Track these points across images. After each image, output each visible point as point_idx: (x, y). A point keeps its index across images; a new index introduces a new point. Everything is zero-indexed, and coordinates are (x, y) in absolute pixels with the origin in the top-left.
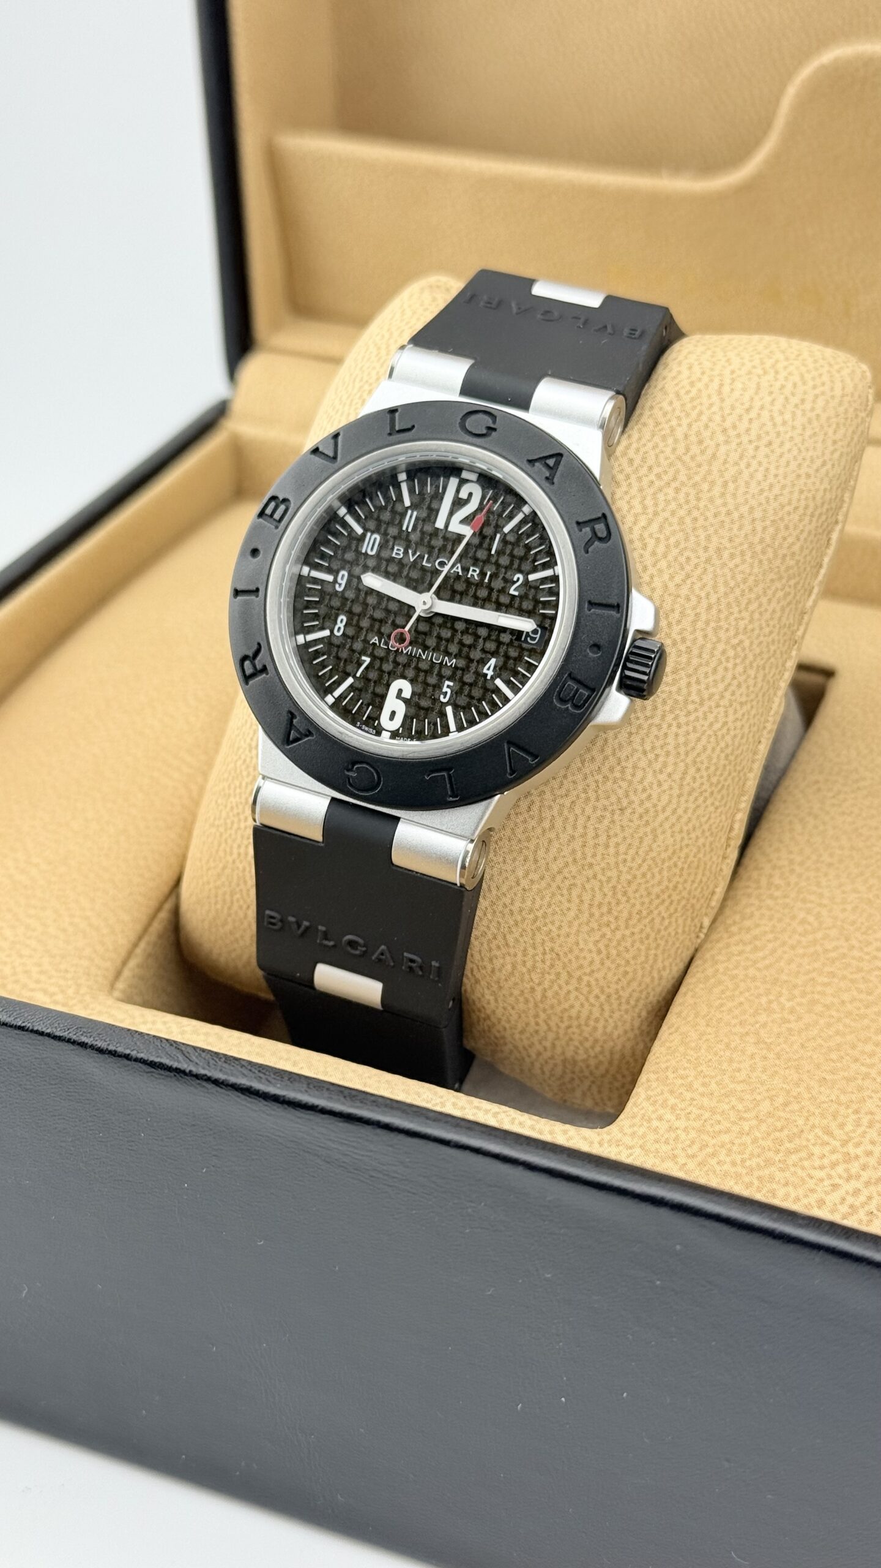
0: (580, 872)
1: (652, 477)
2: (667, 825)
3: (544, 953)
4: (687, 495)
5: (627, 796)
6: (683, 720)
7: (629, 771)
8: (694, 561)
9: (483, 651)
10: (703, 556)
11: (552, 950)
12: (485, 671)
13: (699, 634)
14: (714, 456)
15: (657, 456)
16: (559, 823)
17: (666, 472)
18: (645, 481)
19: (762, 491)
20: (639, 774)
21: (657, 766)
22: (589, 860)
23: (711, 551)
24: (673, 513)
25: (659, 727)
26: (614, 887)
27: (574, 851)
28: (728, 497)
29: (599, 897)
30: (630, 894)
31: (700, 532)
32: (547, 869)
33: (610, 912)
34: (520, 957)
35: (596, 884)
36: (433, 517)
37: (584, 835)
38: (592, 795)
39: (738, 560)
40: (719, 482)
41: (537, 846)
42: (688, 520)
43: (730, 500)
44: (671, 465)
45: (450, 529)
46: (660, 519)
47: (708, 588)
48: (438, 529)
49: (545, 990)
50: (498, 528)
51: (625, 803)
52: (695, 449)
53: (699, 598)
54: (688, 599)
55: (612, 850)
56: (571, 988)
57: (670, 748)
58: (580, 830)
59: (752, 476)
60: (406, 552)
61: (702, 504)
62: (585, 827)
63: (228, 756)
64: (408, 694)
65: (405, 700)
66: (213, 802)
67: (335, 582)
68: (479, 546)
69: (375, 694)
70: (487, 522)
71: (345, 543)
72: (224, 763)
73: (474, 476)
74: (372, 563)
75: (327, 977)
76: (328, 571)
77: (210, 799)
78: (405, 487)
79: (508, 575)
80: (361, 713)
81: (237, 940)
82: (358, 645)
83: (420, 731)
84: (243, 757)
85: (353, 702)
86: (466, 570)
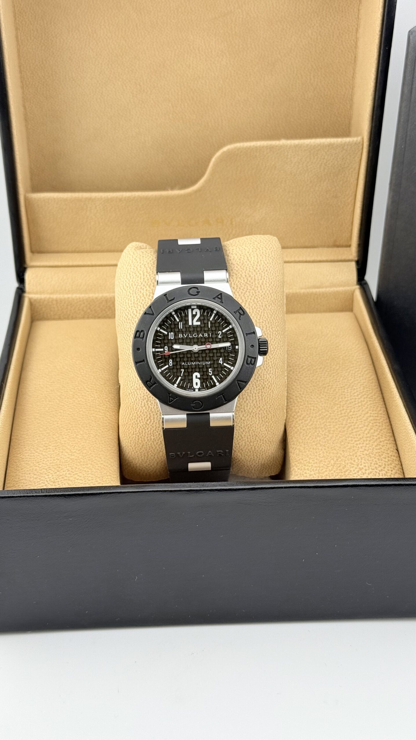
0: (257, 410)
1: (241, 291)
2: (275, 388)
3: (253, 436)
5: (264, 383)
6: (271, 357)
7: (262, 376)
8: (261, 311)
9: (217, 356)
10: (263, 309)
11: (255, 434)
12: (220, 362)
13: (268, 331)
14: (255, 279)
15: (240, 284)
16: (248, 398)
18: (240, 292)
19: (270, 285)
20: (265, 376)
21: (269, 372)
22: (259, 405)
23: (264, 307)
24: (251, 299)
25: (266, 361)
26: (266, 411)
27: (254, 404)
28: (263, 289)
29: (263, 414)
30: (271, 411)
32: (248, 412)
33: (267, 418)
34: (246, 440)
35: (262, 411)
36: (187, 323)
37: (256, 399)
38: (255, 386)
39: (271, 307)
40: (259, 286)
42: (255, 300)
45: (194, 324)
46: (248, 302)
48: (190, 326)
49: (255, 447)
50: (208, 320)
51: (264, 385)
52: (249, 279)
53: (265, 321)
54: (263, 322)
55: (264, 400)
56: (261, 443)
57: (271, 366)
58: (254, 398)
59: (266, 281)
60: (183, 335)
62: (255, 396)
63: (131, 412)
64: (199, 376)
65: (199, 378)
66: (131, 427)
67: (164, 350)
68: (204, 327)
69: (189, 379)
70: (204, 319)
71: (163, 338)
72: (130, 414)
73: (195, 307)
74: (173, 341)
75: (193, 466)
76: (161, 348)
77: (128, 426)
78: (175, 316)
79: (216, 333)
80: (186, 386)
81: (151, 466)
82: (178, 367)
83: (207, 386)
84: (140, 410)
85: (183, 384)
86: (203, 335)
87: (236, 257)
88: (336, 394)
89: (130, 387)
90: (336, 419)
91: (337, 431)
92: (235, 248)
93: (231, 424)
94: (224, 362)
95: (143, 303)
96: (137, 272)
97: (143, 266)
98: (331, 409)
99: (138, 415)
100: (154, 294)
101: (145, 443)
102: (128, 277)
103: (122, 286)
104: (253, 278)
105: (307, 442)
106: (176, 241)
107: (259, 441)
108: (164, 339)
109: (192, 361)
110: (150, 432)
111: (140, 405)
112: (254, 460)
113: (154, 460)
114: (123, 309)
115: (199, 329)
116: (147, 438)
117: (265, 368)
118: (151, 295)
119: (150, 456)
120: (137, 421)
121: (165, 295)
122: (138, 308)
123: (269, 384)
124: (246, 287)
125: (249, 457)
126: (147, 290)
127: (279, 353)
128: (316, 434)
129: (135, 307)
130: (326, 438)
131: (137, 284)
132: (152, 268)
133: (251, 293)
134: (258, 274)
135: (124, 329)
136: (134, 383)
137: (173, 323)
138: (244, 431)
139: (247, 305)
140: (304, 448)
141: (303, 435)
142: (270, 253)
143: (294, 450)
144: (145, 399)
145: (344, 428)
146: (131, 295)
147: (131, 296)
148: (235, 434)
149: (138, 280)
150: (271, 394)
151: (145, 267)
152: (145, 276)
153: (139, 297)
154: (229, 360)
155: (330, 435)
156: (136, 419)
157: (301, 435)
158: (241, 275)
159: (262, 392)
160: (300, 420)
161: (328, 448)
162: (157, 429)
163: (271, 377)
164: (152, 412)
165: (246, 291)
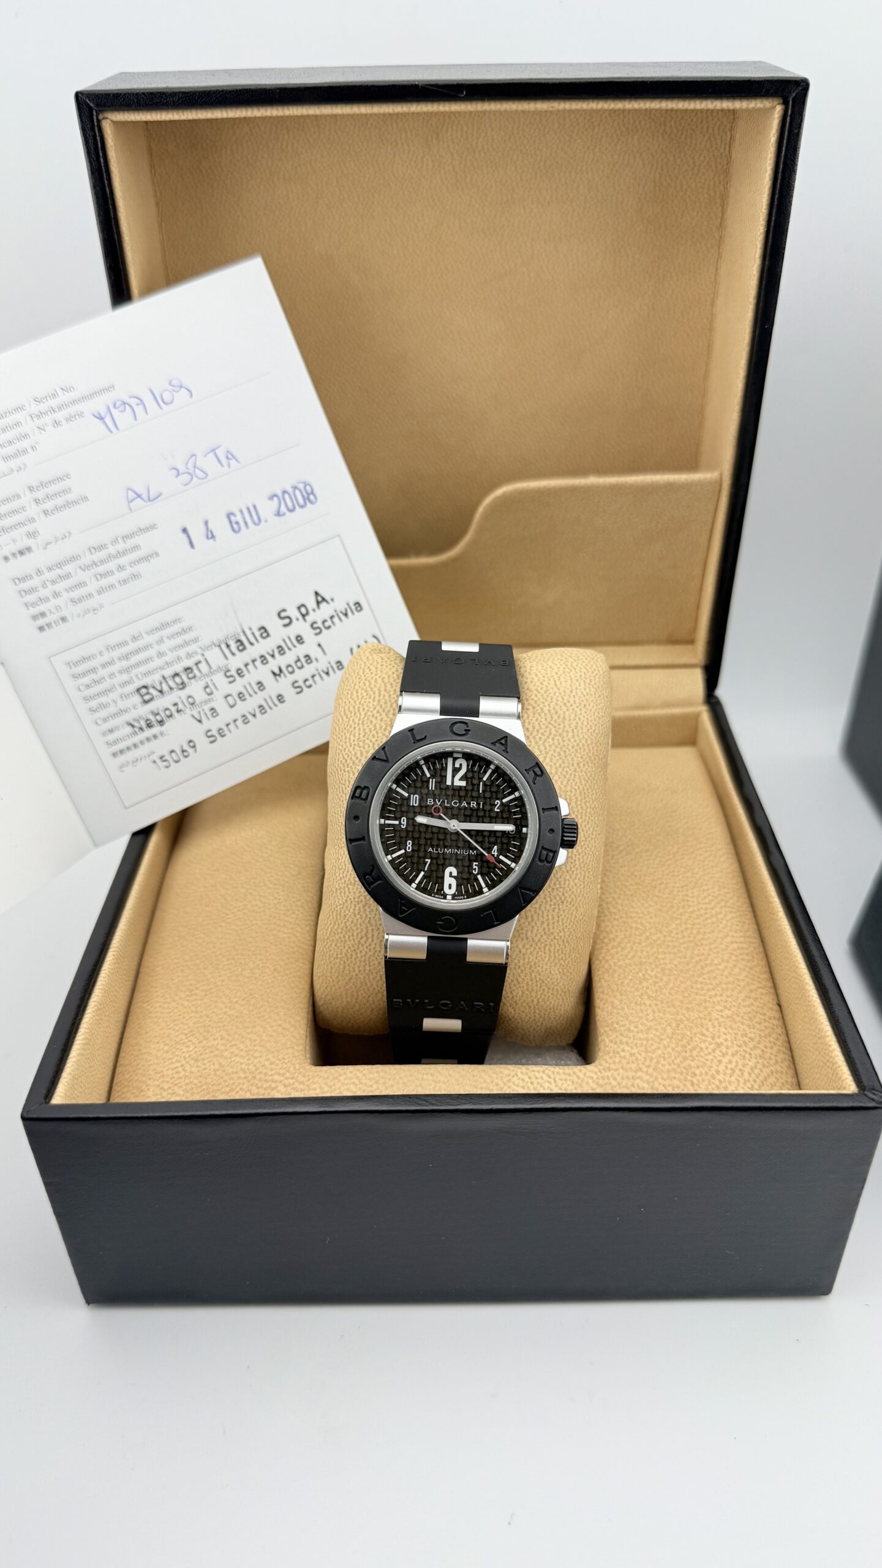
0: (548, 938)
1: (540, 735)
3: (537, 982)
4: (558, 740)
5: (563, 894)
6: (580, 851)
7: (562, 883)
8: (570, 772)
9: (490, 844)
11: (540, 979)
12: (493, 853)
13: (579, 807)
14: (564, 718)
15: (539, 724)
16: (535, 918)
17: (545, 731)
18: (537, 739)
19: (588, 730)
20: (567, 883)
21: (573, 877)
22: (552, 931)
23: (575, 765)
24: (554, 751)
25: (571, 857)
26: (563, 941)
27: (544, 929)
28: (576, 736)
31: (568, 757)
32: (533, 941)
34: (525, 987)
35: (555, 941)
36: (444, 781)
37: (548, 920)
38: (548, 899)
39: (586, 766)
40: (570, 730)
41: (527, 931)
42: (562, 753)
43: (577, 738)
44: (547, 727)
45: (455, 784)
46: (549, 755)
47: (578, 784)
48: (448, 786)
49: (538, 999)
50: (480, 779)
51: (563, 898)
52: (555, 717)
53: (575, 789)
54: (571, 792)
57: (577, 866)
58: (546, 917)
59: (582, 724)
60: (434, 801)
62: (547, 916)
63: (337, 919)
64: (455, 873)
65: (454, 877)
66: (333, 946)
67: (400, 824)
68: (472, 790)
69: (437, 877)
70: (472, 778)
71: (400, 803)
72: (335, 924)
73: (460, 755)
74: (418, 810)
75: (430, 1024)
76: (395, 819)
77: (329, 944)
78: (424, 767)
79: (492, 802)
80: (432, 889)
81: (362, 1014)
82: (422, 854)
83: (467, 891)
84: (350, 920)
85: (427, 884)
86: (469, 804)
87: (536, 679)
88: (674, 899)
89: (338, 878)
90: (674, 947)
91: (676, 970)
92: (534, 664)
93: (503, 961)
94: (501, 855)
95: (373, 740)
96: (369, 689)
97: (379, 680)
98: (667, 927)
99: (347, 927)
100: (392, 727)
101: (354, 975)
102: (355, 695)
103: (343, 710)
104: (562, 716)
105: (626, 991)
106: (440, 644)
107: (546, 989)
108: (401, 805)
109: (445, 847)
110: (363, 958)
111: (351, 910)
112: (534, 1020)
113: (368, 1004)
114: (340, 747)
115: (462, 793)
116: (359, 967)
117: (568, 869)
118: (389, 728)
119: (360, 997)
120: (344, 937)
121: (411, 730)
122: (364, 748)
123: (573, 896)
125: (527, 1015)
126: (381, 720)
127: (594, 845)
128: (640, 975)
129: (360, 747)
130: (657, 983)
131: (366, 709)
132: (394, 683)
133: (556, 741)
134: (571, 711)
135: (338, 782)
136: (345, 873)
137: (419, 779)
138: (522, 971)
139: (548, 760)
140: (621, 1001)
141: (619, 976)
142: (592, 678)
143: (604, 1004)
144: (362, 901)
145: (688, 964)
146: (356, 726)
147: (355, 728)
148: (507, 975)
149: (369, 702)
150: (574, 913)
151: (383, 681)
152: (382, 697)
153: (367, 731)
154: (509, 851)
156: (344, 933)
157: (616, 975)
158: (542, 709)
159: (559, 909)
160: (613, 947)
161: (662, 1002)
162: (376, 955)
163: (576, 885)
164: (371, 925)
165: (548, 737)
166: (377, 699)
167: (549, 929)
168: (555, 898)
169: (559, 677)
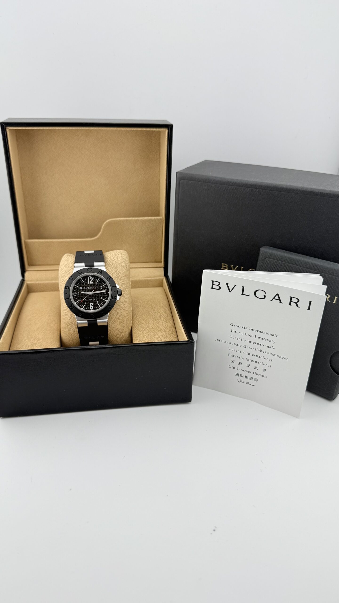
1: (111, 270)
4: (115, 271)
6: (124, 297)
7: (120, 305)
9: (100, 296)
10: (120, 278)
11: (118, 330)
12: (101, 299)
13: (122, 287)
15: (110, 267)
16: (114, 314)
18: (110, 271)
20: (121, 305)
21: (123, 304)
22: (119, 317)
24: (115, 274)
25: (122, 299)
27: (117, 317)
31: (118, 275)
32: (115, 320)
33: (123, 323)
34: (114, 332)
36: (87, 283)
38: (117, 310)
39: (123, 277)
40: (118, 269)
46: (113, 275)
47: (122, 281)
48: (89, 284)
50: (96, 282)
51: (121, 309)
52: (114, 266)
54: (120, 283)
55: (121, 315)
59: (121, 267)
60: (86, 288)
61: (117, 272)
62: (117, 314)
64: (92, 304)
67: (78, 294)
68: (95, 284)
69: (88, 306)
70: (94, 281)
72: (65, 323)
73: (91, 276)
74: (81, 290)
75: (91, 343)
76: (76, 293)
78: (82, 280)
79: (100, 287)
80: (87, 309)
82: (84, 301)
83: (96, 308)
84: (69, 320)
85: (86, 308)
86: (94, 287)
87: (109, 257)
89: (64, 311)
90: (152, 324)
92: (108, 254)
93: (107, 324)
94: (103, 299)
96: (67, 264)
97: (70, 262)
98: (151, 320)
99: (68, 323)
100: (73, 271)
102: (64, 266)
104: (116, 266)
106: (84, 252)
107: (120, 333)
108: (78, 289)
109: (89, 298)
111: (69, 318)
113: (75, 342)
115: (92, 285)
117: (120, 301)
119: (73, 340)
120: (67, 325)
121: (78, 271)
124: (112, 269)
125: (115, 338)
126: (71, 271)
129: (66, 278)
131: (67, 269)
132: (73, 261)
133: (115, 272)
134: (118, 264)
136: (66, 310)
137: (81, 283)
138: (113, 328)
139: (113, 276)
140: (139, 335)
142: (123, 256)
145: (155, 327)
147: (65, 274)
148: (108, 329)
149: (67, 267)
150: (125, 313)
151: (71, 262)
153: (68, 274)
154: (105, 298)
155: (150, 330)
158: (111, 264)
161: (148, 335)
162: (75, 327)
163: (124, 306)
164: (74, 321)
165: (113, 271)
166: (69, 266)
167: (118, 317)
168: (119, 309)
169: (114, 257)
